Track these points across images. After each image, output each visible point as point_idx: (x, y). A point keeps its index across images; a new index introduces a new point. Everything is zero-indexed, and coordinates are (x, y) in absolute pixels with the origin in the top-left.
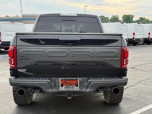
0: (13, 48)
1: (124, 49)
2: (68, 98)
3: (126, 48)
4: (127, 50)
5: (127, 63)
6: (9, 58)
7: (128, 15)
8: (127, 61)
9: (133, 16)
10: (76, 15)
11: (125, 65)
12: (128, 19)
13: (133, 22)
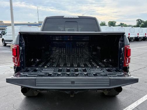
0: (16, 47)
1: (127, 47)
2: (71, 96)
3: (128, 47)
4: (129, 48)
5: (129, 62)
6: (13, 57)
7: (112, 22)
8: (129, 59)
9: (116, 22)
10: (77, 17)
11: (127, 63)
12: (112, 24)
13: (115, 26)
